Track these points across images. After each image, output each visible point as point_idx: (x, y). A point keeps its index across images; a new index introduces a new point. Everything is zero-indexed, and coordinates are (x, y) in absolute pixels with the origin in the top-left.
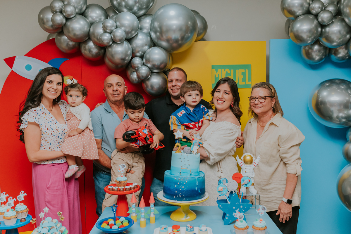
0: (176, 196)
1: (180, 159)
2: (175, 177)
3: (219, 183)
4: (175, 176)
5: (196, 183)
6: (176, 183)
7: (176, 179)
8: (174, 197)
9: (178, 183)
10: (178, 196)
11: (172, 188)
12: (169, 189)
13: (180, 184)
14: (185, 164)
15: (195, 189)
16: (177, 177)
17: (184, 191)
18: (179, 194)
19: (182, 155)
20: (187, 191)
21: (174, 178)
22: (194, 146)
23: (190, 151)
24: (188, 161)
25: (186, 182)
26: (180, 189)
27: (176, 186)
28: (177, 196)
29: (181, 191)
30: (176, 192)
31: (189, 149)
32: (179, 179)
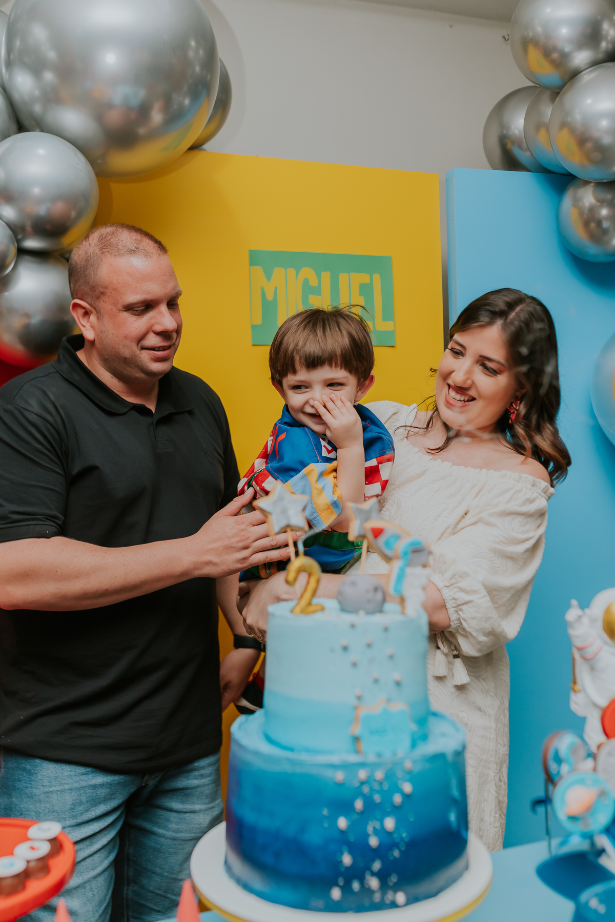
0: (347, 888)
1: (345, 648)
2: (334, 767)
3: (553, 767)
4: (335, 759)
5: (447, 787)
6: (343, 806)
7: (340, 776)
8: (336, 894)
9: (359, 804)
10: (362, 880)
11: (314, 837)
12: (297, 848)
13: (370, 805)
14: (376, 681)
15: (448, 822)
16: (345, 766)
17: (395, 845)
18: (368, 868)
19: (353, 626)
20: (412, 844)
21: (329, 773)
22: (409, 570)
23: (379, 596)
24: (391, 657)
25: (407, 788)
26: (374, 842)
27: (342, 823)
28: (356, 886)
29: (377, 853)
30: (347, 860)
31: (376, 589)
32: (362, 774)
